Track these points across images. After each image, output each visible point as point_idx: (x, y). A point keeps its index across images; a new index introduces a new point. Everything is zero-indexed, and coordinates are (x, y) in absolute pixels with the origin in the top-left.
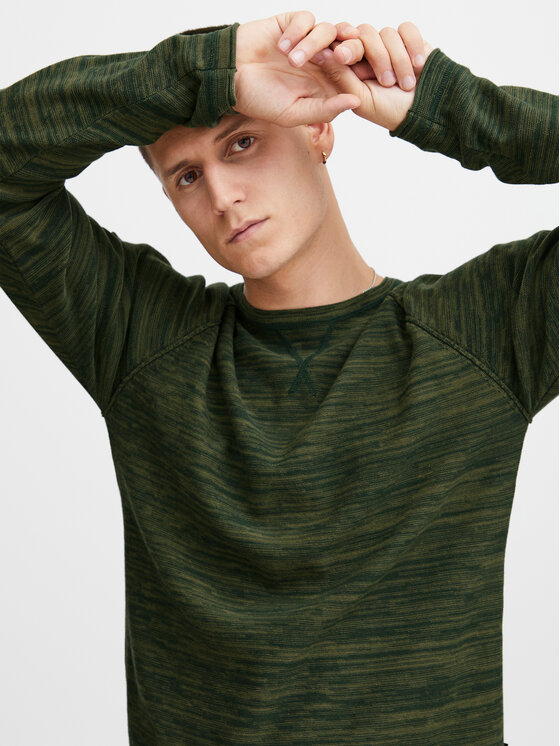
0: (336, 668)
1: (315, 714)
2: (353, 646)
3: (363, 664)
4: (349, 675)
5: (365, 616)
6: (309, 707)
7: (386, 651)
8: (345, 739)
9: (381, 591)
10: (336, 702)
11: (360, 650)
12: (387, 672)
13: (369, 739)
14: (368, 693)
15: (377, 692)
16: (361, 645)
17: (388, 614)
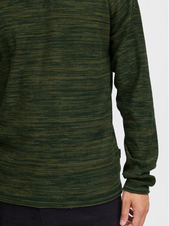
0: (69, 126)
1: (63, 142)
2: (76, 119)
3: (79, 125)
4: (74, 129)
5: (80, 108)
6: (61, 140)
7: (86, 120)
8: (73, 151)
9: (86, 100)
10: (70, 138)
11: (78, 120)
12: (87, 128)
13: (81, 151)
14: (81, 135)
15: (84, 135)
16: (79, 119)
17: (87, 108)
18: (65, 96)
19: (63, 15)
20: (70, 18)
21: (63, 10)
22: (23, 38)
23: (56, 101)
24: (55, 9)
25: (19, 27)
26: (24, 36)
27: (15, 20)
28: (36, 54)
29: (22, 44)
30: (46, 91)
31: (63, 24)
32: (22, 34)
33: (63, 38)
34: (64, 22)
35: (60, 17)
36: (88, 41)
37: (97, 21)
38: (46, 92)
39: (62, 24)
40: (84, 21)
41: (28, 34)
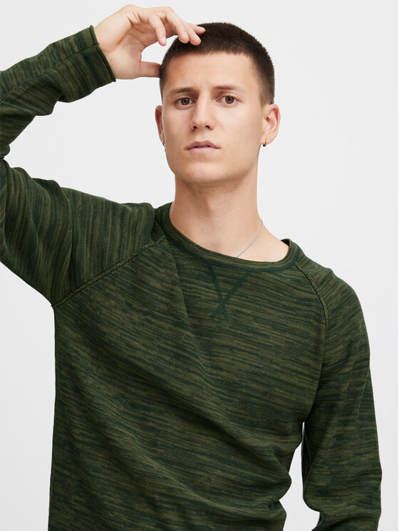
18: (221, 470)
19: (245, 347)
20: (256, 355)
21: (246, 336)
22: (167, 350)
23: (202, 474)
24: (233, 330)
25: (170, 329)
26: (172, 349)
27: (172, 315)
28: (178, 389)
29: (162, 359)
30: (188, 450)
31: (242, 362)
32: (169, 342)
33: (235, 385)
34: (244, 359)
35: (239, 347)
36: (275, 404)
37: (301, 373)
38: (190, 453)
39: (238, 361)
40: (278, 368)
41: (178, 348)
